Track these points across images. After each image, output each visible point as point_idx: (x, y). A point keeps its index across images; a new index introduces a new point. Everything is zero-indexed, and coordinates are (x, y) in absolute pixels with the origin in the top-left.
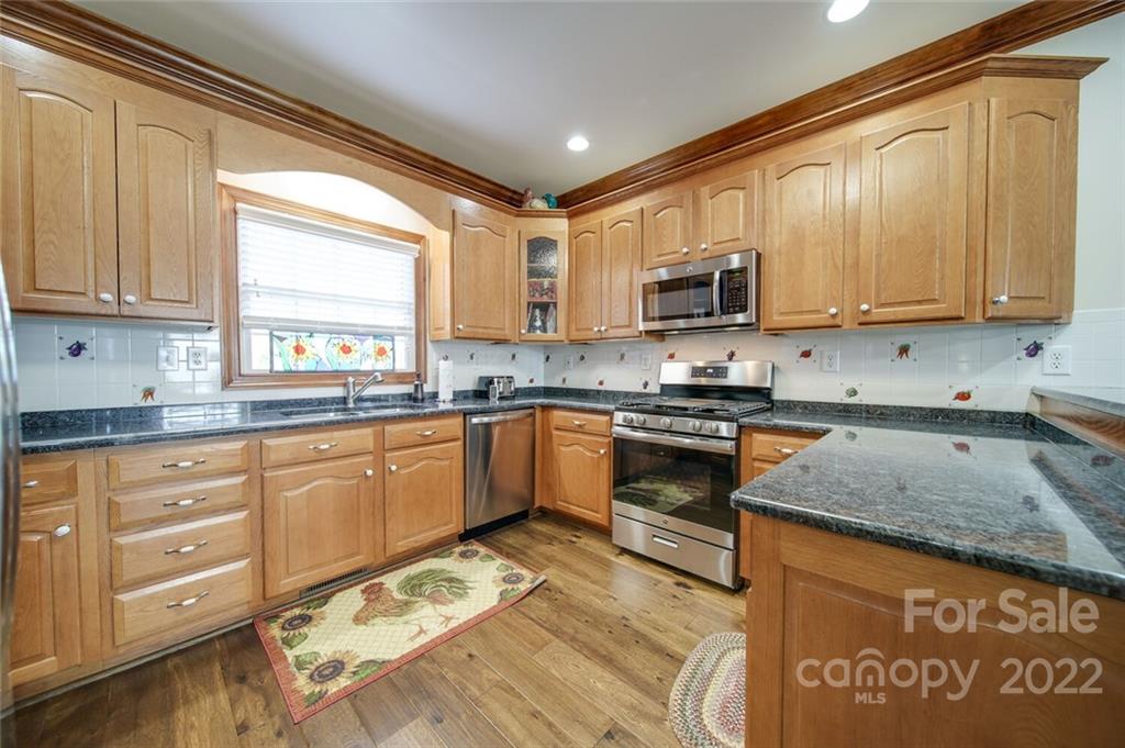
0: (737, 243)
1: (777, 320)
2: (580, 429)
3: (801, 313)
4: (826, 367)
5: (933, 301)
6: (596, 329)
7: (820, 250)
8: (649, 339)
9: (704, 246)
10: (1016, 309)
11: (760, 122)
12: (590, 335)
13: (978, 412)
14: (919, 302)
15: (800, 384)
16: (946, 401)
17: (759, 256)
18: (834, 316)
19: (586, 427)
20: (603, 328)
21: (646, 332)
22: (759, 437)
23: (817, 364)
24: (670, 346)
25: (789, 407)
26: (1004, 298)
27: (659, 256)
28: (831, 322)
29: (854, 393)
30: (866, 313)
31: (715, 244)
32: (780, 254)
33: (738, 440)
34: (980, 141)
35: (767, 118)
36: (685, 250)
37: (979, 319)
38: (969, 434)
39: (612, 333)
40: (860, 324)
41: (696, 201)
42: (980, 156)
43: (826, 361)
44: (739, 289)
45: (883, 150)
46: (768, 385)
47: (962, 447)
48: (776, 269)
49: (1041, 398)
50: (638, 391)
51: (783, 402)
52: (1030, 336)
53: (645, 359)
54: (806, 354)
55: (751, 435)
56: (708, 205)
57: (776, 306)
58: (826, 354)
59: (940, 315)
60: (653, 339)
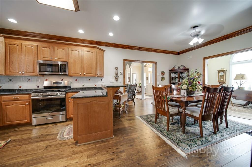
0: (63, 59)
1: (72, 74)
3: (75, 73)
4: (79, 82)
5: (92, 74)
6: (20, 72)
7: (78, 64)
8: (40, 76)
9: (56, 58)
10: (99, 76)
11: (67, 38)
12: (17, 74)
13: (97, 87)
14: (91, 74)
15: (76, 85)
16: (94, 86)
17: (68, 63)
18: (80, 74)
19: (19, 99)
20: (23, 72)
21: (40, 74)
22: (69, 94)
23: (78, 82)
24: (46, 78)
25: (74, 89)
26: (98, 74)
27: (43, 57)
28: (80, 75)
29: (83, 86)
30: (85, 74)
31: (59, 59)
32: (71, 63)
33: (66, 95)
35: (68, 38)
36: (51, 58)
37: (96, 76)
38: (96, 90)
39: (26, 74)
40: (84, 76)
41: (54, 48)
43: (79, 81)
44: (64, 68)
45: (86, 52)
46: (70, 85)
47: (96, 92)
48: (71, 66)
49: (102, 85)
50: (36, 88)
51: (73, 88)
52: (101, 78)
53: (38, 81)
54: (76, 80)
55: (68, 94)
56: (57, 51)
57: (71, 72)
58: (79, 80)
59: (93, 75)
60: (41, 76)
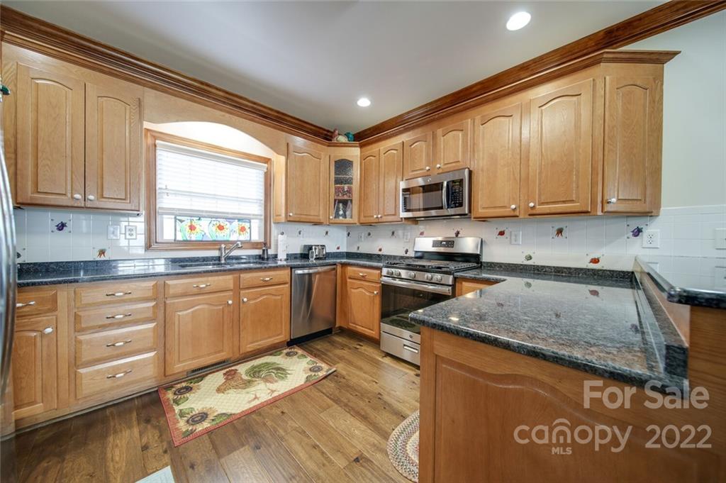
0: (458, 164)
1: (482, 212)
2: (363, 279)
3: (495, 207)
4: (513, 242)
5: (572, 201)
6: (375, 216)
7: (506, 169)
8: (406, 222)
9: (438, 166)
10: (622, 207)
12: (371, 220)
13: (603, 271)
14: (564, 202)
15: (498, 252)
16: (585, 264)
17: (470, 173)
18: (514, 210)
19: (367, 277)
20: (379, 216)
21: (405, 218)
22: (467, 285)
23: (508, 240)
24: (421, 227)
25: (493, 266)
26: (614, 200)
27: (413, 171)
28: (512, 214)
29: (530, 258)
30: (533, 208)
31: (445, 164)
32: (483, 171)
33: (453, 286)
34: (600, 102)
36: (428, 168)
37: (599, 213)
38: (599, 285)
39: (385, 219)
40: (530, 215)
41: (434, 137)
42: (600, 111)
43: (513, 237)
44: (458, 193)
45: (543, 108)
46: (479, 253)
47: (595, 293)
48: (480, 180)
50: (402, 255)
51: (488, 263)
52: (634, 223)
53: (406, 235)
54: (502, 233)
55: (462, 283)
56: (440, 140)
57: (480, 203)
58: (513, 233)
59: (577, 210)
60: (409, 223)
